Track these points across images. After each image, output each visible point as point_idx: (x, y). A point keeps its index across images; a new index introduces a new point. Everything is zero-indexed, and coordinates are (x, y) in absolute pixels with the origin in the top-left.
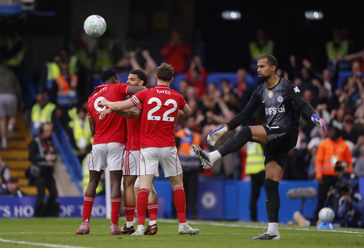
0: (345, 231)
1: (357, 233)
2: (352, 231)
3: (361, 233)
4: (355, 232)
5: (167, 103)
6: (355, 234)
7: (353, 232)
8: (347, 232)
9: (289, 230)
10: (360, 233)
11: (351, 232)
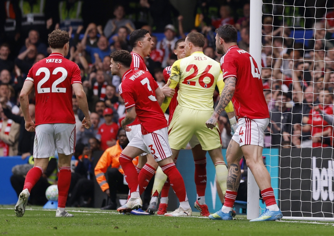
0: (72, 210)
1: (87, 212)
2: (81, 210)
3: (91, 212)
4: (84, 212)
5: (55, 72)
6: (83, 213)
7: (81, 212)
8: (75, 211)
9: (10, 210)
10: (89, 212)
11: (79, 211)
